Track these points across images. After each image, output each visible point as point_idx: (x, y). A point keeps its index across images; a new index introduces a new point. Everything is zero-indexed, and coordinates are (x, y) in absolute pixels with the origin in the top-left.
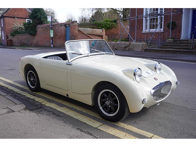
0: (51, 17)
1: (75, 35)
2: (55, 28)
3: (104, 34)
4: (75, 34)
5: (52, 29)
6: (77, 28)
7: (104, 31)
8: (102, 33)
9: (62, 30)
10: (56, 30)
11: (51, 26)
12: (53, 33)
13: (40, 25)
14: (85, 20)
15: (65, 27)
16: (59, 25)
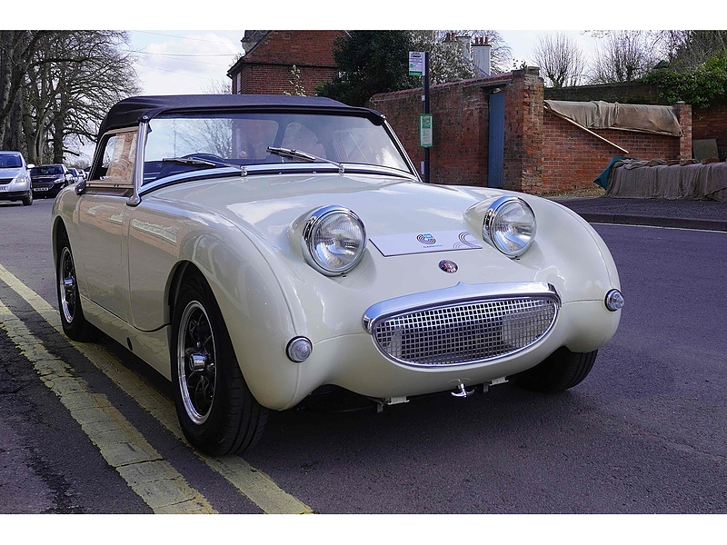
0: (427, 54)
1: (529, 137)
2: (440, 105)
3: (684, 127)
4: (525, 128)
5: (427, 112)
6: (537, 103)
7: (686, 113)
8: (672, 122)
9: (471, 114)
10: (447, 115)
11: (423, 98)
12: (431, 130)
13: (382, 95)
14: (630, 69)
15: (487, 99)
16: (460, 88)
